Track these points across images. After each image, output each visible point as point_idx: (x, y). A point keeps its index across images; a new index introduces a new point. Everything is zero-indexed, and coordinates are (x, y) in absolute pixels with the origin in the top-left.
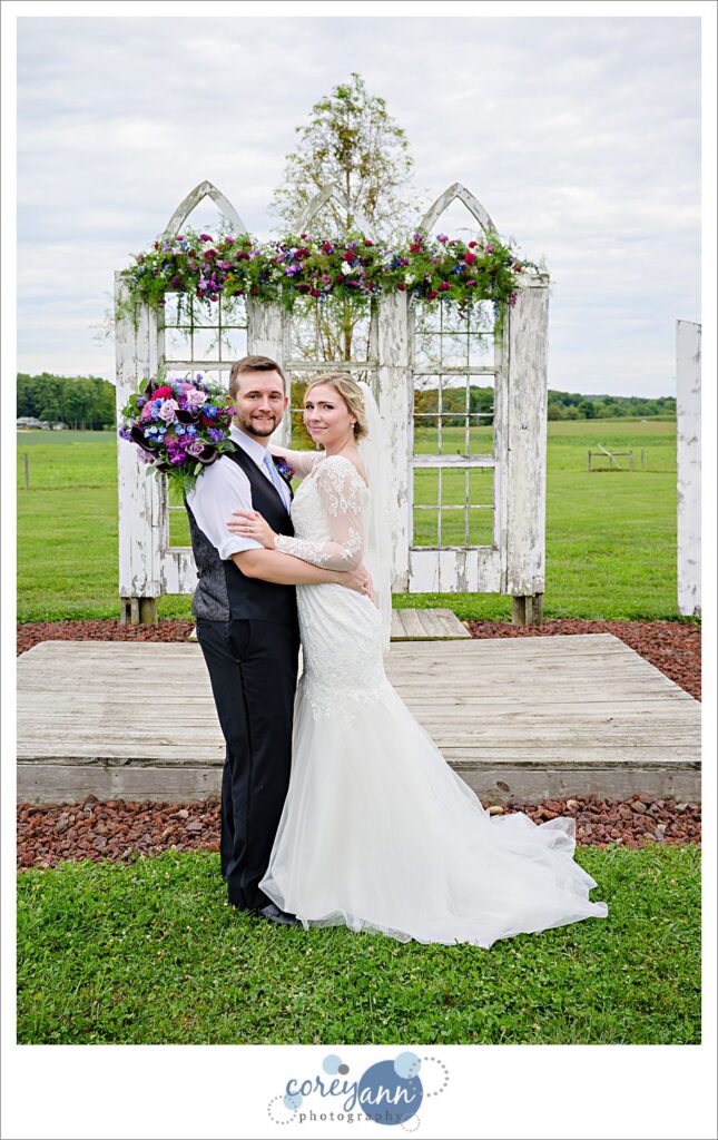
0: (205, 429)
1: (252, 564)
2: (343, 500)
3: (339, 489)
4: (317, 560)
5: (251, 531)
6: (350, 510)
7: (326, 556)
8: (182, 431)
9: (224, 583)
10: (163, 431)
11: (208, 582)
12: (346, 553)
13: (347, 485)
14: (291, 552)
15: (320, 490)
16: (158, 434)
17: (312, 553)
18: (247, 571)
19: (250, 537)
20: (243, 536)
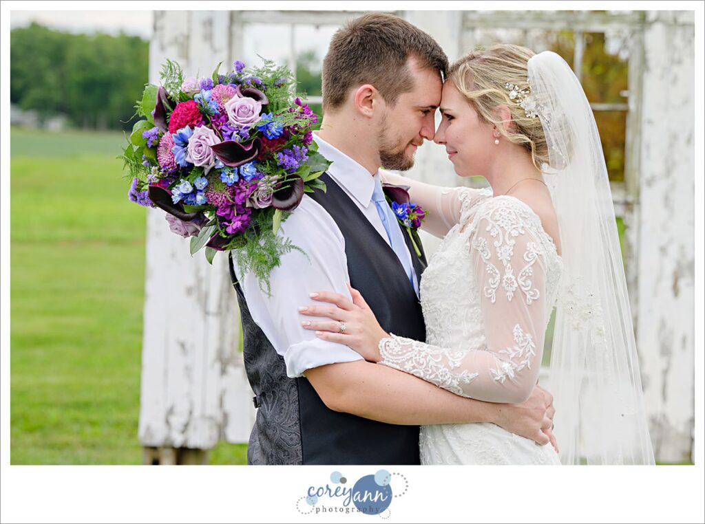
0: (271, 158)
1: (342, 387)
2: (509, 274)
3: (505, 253)
4: (452, 382)
5: (341, 332)
6: (520, 293)
7: (468, 376)
8: (233, 178)
9: (296, 415)
10: (201, 183)
11: (269, 413)
12: (502, 368)
13: (519, 248)
14: (408, 367)
15: (474, 253)
16: (195, 191)
17: (442, 369)
18: (332, 399)
19: (339, 341)
20: (328, 339)
